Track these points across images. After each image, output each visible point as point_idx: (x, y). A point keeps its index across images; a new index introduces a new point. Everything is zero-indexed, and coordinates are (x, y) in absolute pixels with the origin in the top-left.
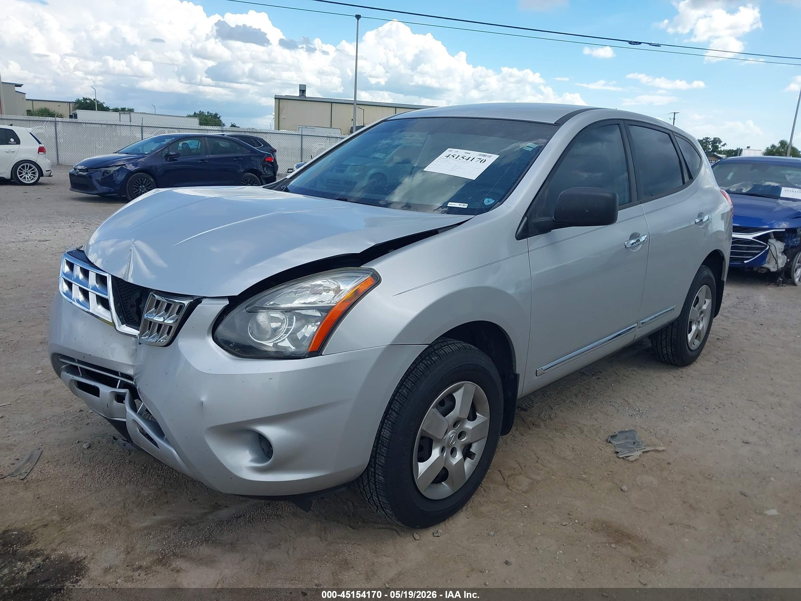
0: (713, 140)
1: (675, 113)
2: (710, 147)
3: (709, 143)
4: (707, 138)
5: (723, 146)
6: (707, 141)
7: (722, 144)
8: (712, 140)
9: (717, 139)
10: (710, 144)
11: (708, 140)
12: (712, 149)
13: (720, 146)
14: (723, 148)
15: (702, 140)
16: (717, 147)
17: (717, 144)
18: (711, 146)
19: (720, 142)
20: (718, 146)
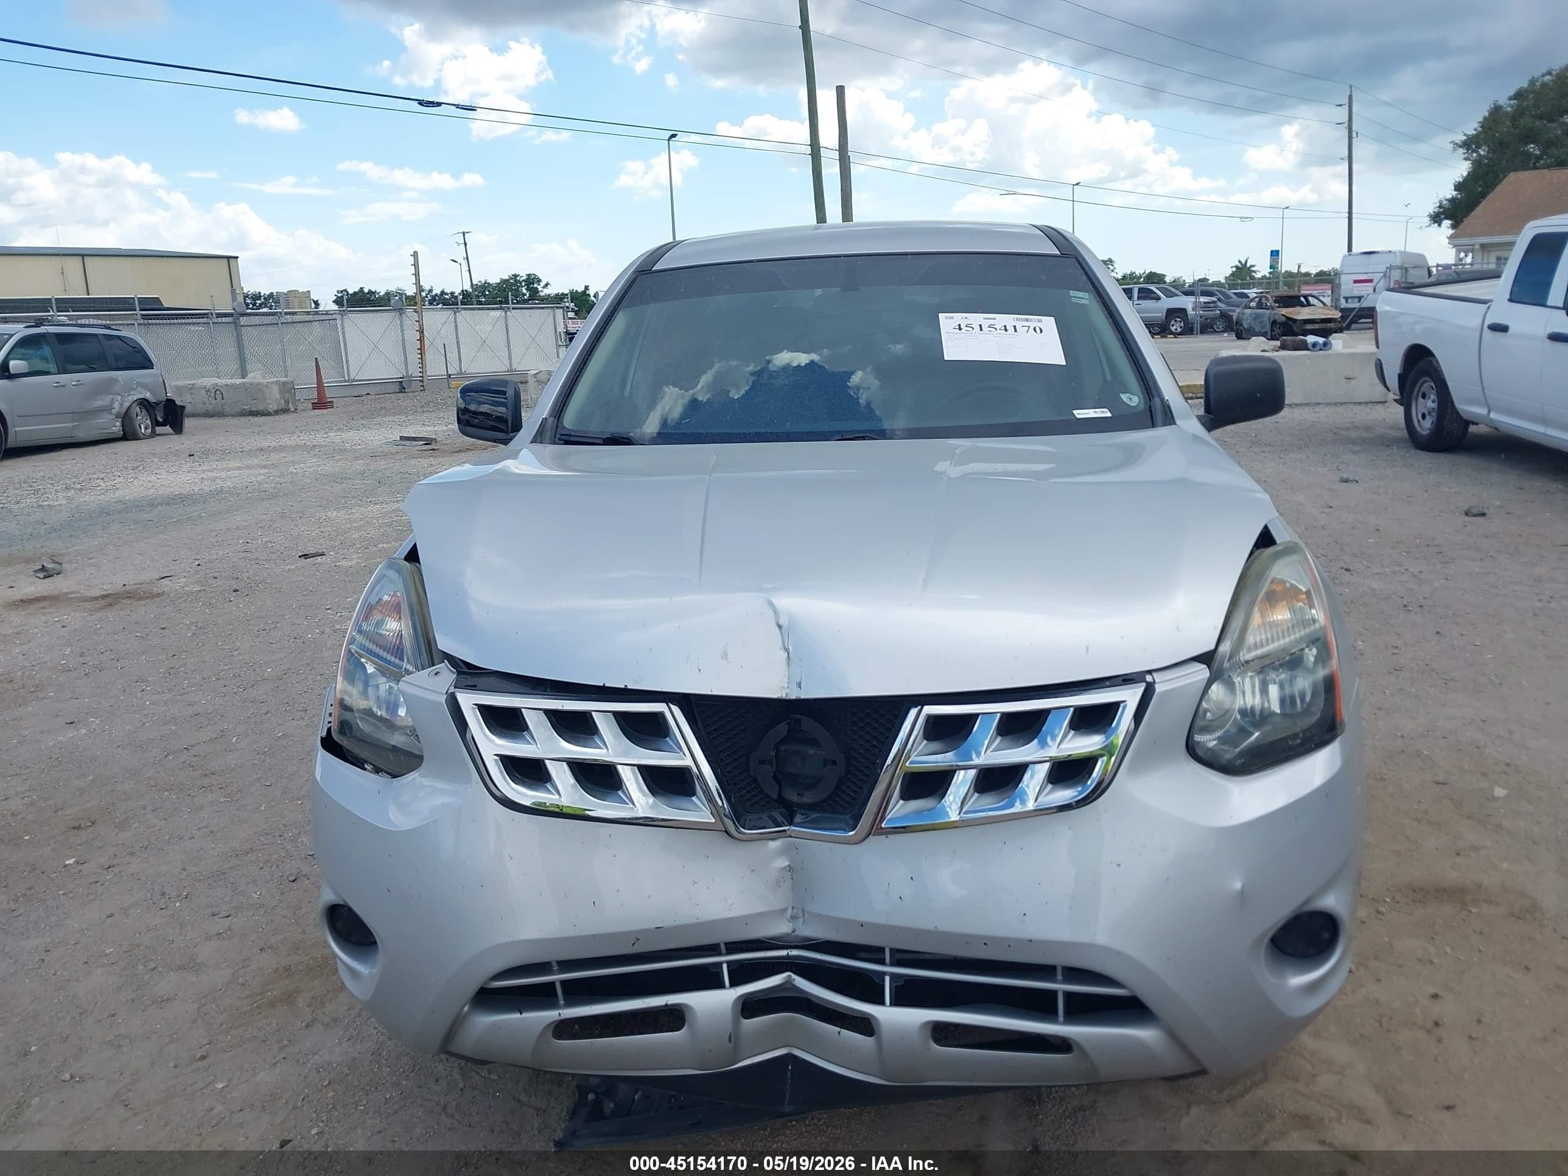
0: (527, 279)
1: (464, 234)
2: (524, 291)
3: (520, 283)
4: (516, 276)
5: (544, 287)
6: (516, 281)
7: (542, 284)
8: (525, 278)
9: (533, 276)
10: (522, 287)
11: (518, 278)
12: (528, 295)
13: (540, 289)
14: (546, 292)
15: (506, 280)
16: (536, 291)
17: (535, 285)
18: (526, 289)
19: (539, 281)
20: (537, 288)
